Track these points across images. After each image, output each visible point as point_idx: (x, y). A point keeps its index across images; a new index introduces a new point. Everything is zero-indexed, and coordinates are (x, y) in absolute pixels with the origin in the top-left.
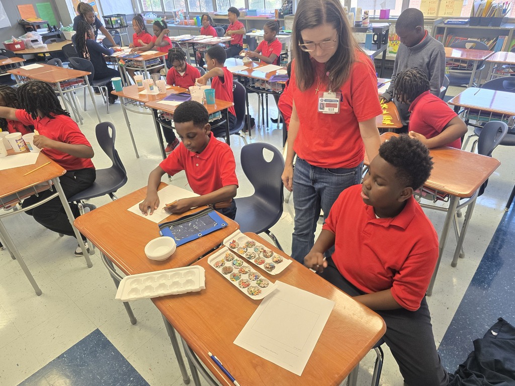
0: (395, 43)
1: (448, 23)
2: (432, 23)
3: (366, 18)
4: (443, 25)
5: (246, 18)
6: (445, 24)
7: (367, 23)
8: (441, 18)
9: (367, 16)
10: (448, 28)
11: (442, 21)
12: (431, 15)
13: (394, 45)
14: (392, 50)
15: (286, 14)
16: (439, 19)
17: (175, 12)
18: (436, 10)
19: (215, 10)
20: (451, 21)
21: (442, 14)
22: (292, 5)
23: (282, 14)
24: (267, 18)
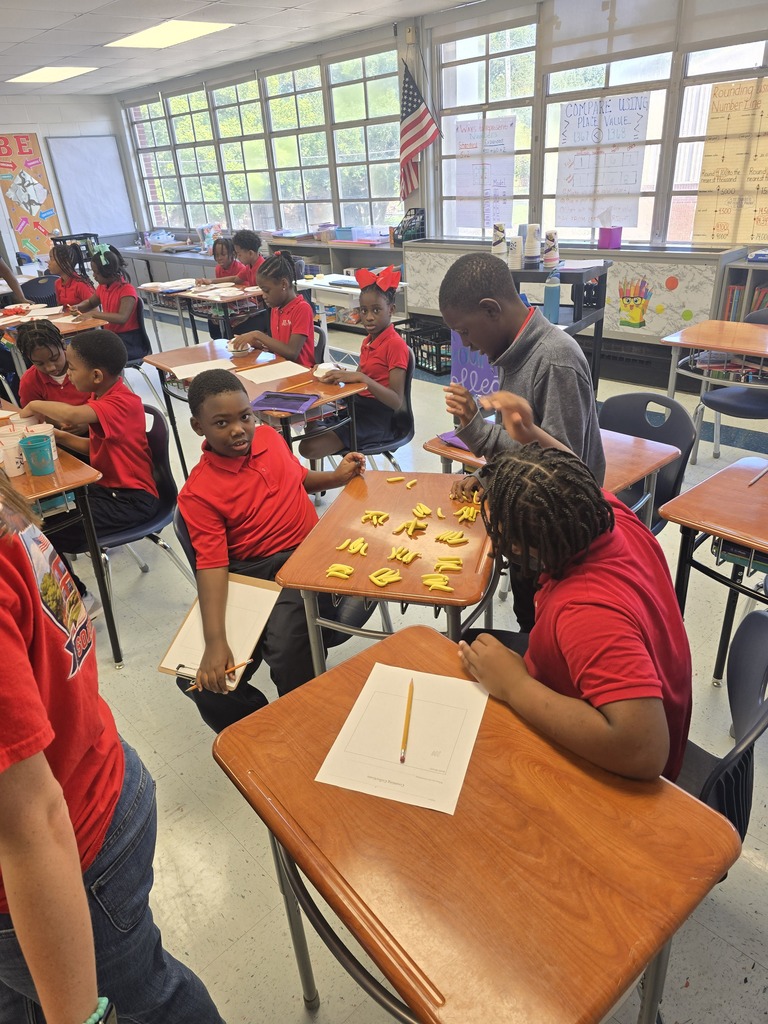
0: (632, 303)
1: (756, 260)
2: (716, 260)
3: (550, 250)
4: (743, 265)
5: (332, 244)
6: (750, 261)
7: (555, 259)
8: (742, 247)
9: (552, 244)
10: (754, 270)
11: (743, 255)
12: (716, 240)
13: (632, 307)
14: (628, 319)
15: (408, 238)
16: (738, 248)
17: (203, 230)
18: (731, 229)
19: (279, 225)
20: (764, 255)
21: (744, 238)
22: (423, 219)
23: (400, 237)
24: (372, 245)
